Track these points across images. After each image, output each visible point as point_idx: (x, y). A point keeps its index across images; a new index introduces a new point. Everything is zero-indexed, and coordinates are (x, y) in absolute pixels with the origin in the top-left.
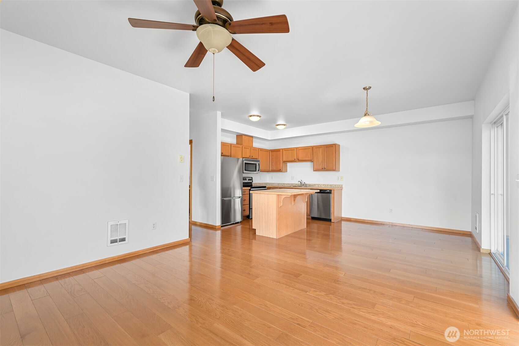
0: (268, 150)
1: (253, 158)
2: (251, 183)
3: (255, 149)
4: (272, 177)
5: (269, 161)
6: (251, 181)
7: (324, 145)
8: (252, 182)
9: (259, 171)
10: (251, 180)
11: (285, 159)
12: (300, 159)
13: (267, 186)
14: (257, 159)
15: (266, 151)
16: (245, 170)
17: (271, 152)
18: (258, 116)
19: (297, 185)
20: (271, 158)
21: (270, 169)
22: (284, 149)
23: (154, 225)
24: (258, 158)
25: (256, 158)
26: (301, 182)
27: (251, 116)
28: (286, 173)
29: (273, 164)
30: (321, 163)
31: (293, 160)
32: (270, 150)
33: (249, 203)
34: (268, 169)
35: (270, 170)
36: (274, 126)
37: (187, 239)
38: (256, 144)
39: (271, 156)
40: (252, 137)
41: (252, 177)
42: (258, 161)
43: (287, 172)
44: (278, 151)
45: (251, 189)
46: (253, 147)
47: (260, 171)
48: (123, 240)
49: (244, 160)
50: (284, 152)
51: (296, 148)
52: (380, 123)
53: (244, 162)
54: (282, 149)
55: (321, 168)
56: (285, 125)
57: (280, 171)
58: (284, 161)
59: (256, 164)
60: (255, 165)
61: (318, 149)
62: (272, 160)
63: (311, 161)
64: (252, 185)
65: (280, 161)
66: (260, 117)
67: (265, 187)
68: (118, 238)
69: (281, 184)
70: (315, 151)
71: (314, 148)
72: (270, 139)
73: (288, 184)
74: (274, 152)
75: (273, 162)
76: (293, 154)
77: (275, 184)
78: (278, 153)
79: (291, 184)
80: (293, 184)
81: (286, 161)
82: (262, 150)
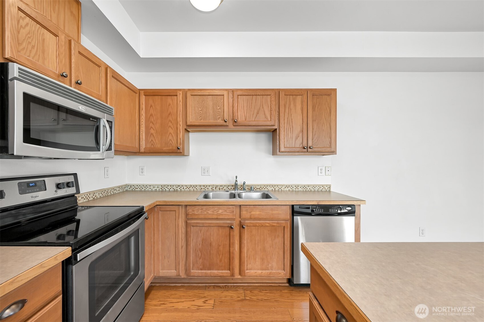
2: (73, 196)
4: (142, 169)
5: (137, 122)
6: (71, 191)
7: (307, 90)
8: (78, 191)
9: (109, 149)
10: (68, 185)
11: (191, 120)
12: (240, 120)
15: (132, 88)
17: (143, 98)
20: (143, 112)
21: (143, 147)
22: (189, 90)
24: (104, 98)
26: (235, 181)
28: (185, 158)
29: (153, 131)
30: (301, 135)
31: (218, 124)
32: (140, 90)
34: (137, 146)
35: (142, 151)
39: (143, 106)
41: (75, 175)
42: (111, 113)
43: (189, 155)
44: (167, 94)
50: (190, 99)
51: (229, 91)
54: (185, 92)
55: (298, 145)
57: (177, 152)
58: (188, 123)
61: (291, 96)
62: (147, 120)
63: (265, 131)
65: (177, 123)
69: (169, 187)
70: (282, 103)
71: (282, 95)
72: (141, 56)
73: (191, 186)
74: (156, 97)
75: (151, 125)
76: (218, 108)
77: (151, 187)
78: (169, 100)
79: (200, 186)
80: (208, 187)
81: (197, 124)
82: (116, 76)
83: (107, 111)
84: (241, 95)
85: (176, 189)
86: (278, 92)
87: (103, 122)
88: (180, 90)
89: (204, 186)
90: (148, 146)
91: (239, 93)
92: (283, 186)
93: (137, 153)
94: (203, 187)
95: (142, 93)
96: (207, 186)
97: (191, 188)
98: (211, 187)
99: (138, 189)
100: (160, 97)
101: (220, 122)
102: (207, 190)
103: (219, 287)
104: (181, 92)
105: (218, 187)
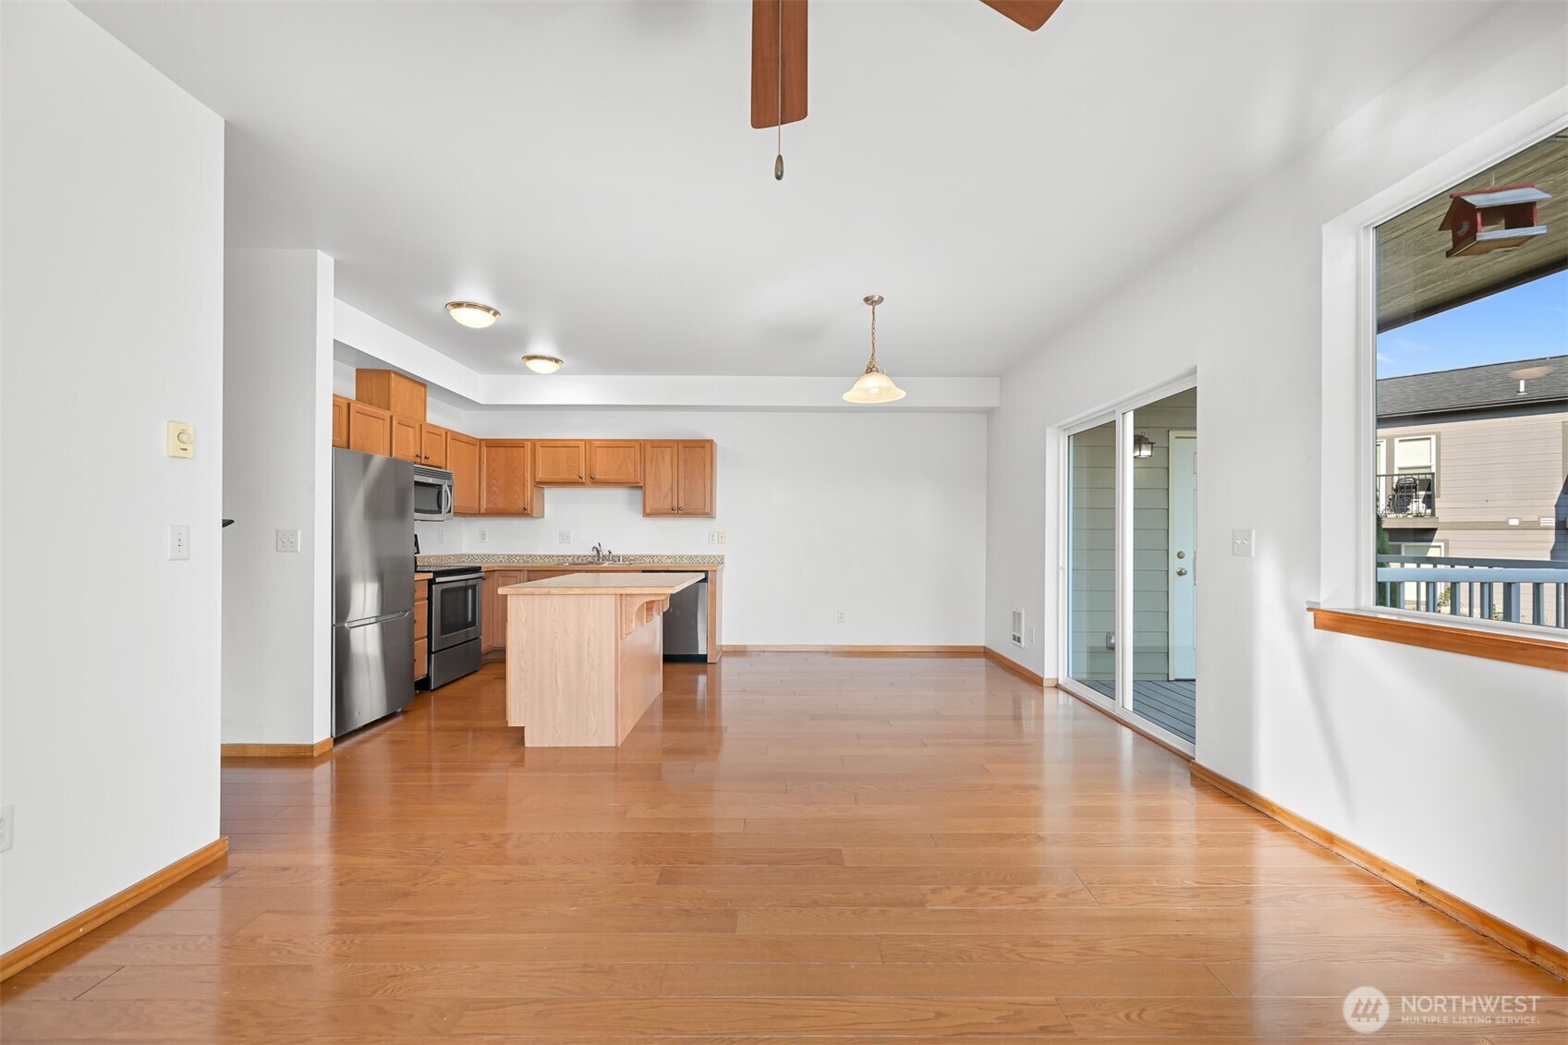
0: (476, 439)
1: (429, 462)
3: (435, 431)
4: (484, 534)
5: (477, 479)
7: (678, 441)
9: (449, 511)
11: (540, 476)
12: (599, 476)
13: (485, 567)
14: (442, 467)
15: (470, 441)
17: (484, 450)
18: (488, 310)
19: (580, 561)
20: (484, 467)
21: (484, 506)
22: (539, 440)
24: (443, 465)
25: (437, 464)
26: (598, 549)
27: (459, 305)
28: (540, 521)
29: (495, 489)
30: (670, 494)
32: (480, 440)
33: (426, 634)
34: (477, 505)
35: (483, 511)
36: (517, 358)
38: (438, 416)
39: (484, 460)
40: (423, 384)
43: (543, 517)
44: (514, 445)
45: (438, 580)
46: (429, 422)
47: (453, 514)
50: (540, 451)
51: (585, 441)
52: (903, 394)
54: (533, 442)
55: (667, 506)
56: (557, 361)
57: (524, 513)
58: (538, 480)
59: (440, 486)
60: (435, 491)
61: (659, 448)
62: (488, 475)
63: (634, 486)
65: (524, 479)
66: (495, 313)
67: (477, 570)
69: (518, 558)
70: (648, 456)
71: (648, 446)
72: (482, 403)
73: (546, 556)
74: (500, 449)
75: (494, 481)
76: (573, 461)
77: (495, 557)
78: (515, 451)
79: (558, 556)
80: (568, 558)
81: (548, 480)
82: (457, 437)
83: (448, 476)
84: (600, 447)
85: (527, 559)
86: (642, 444)
87: (445, 487)
88: (528, 440)
89: (561, 557)
90: (491, 506)
92: (663, 556)
93: (477, 514)
95: (483, 443)
96: (566, 556)
97: (546, 559)
98: (571, 558)
99: (478, 561)
100: (504, 448)
101: (575, 477)
102: (566, 561)
104: (529, 443)
105: (581, 558)
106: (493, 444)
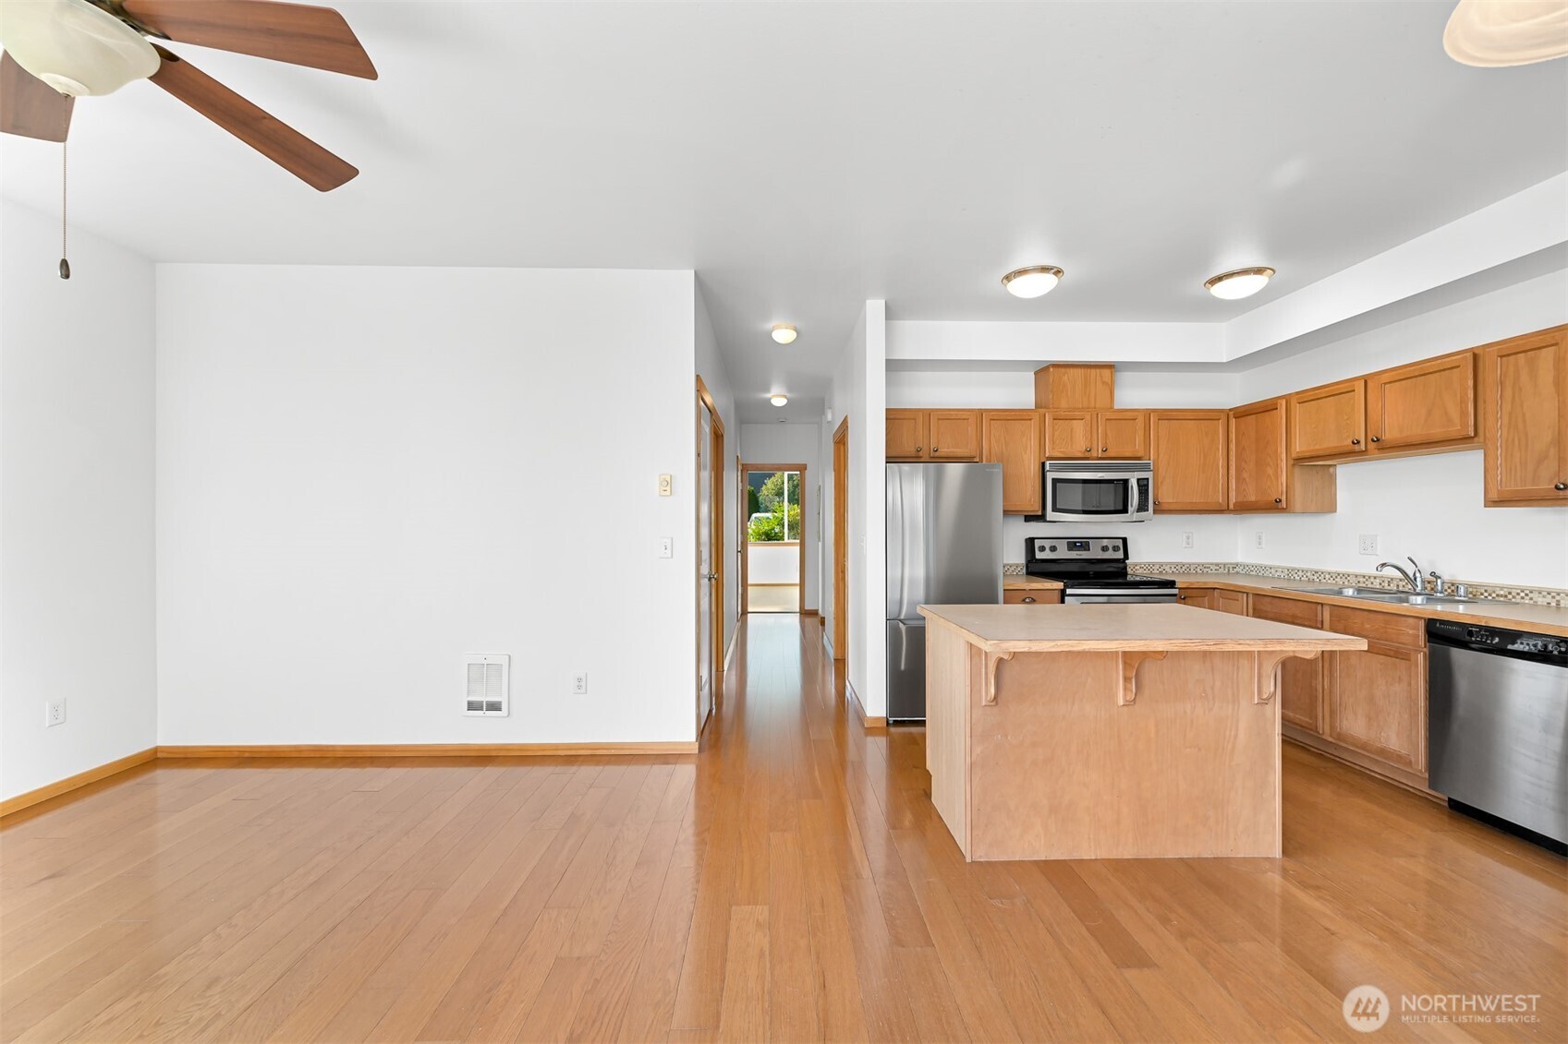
1: (1111, 453)
2: (1118, 561)
3: (1129, 415)
5: (1221, 463)
6: (1120, 555)
8: (1128, 558)
9: (1143, 507)
10: (1116, 549)
11: (1299, 447)
12: (1390, 434)
13: (1181, 581)
14: (1139, 459)
15: (1205, 416)
16: (1055, 509)
17: (1233, 422)
18: (1045, 269)
20: (1233, 446)
21: (1233, 500)
22: (1297, 393)
23: (580, 680)
24: (1139, 455)
25: (1128, 455)
26: (1410, 570)
28: (1329, 517)
29: (1245, 474)
30: (1553, 451)
31: (1346, 449)
32: (1230, 410)
34: (1222, 499)
35: (1231, 507)
37: (690, 743)
38: (1133, 395)
39: (1233, 436)
40: (1110, 366)
41: (1125, 540)
42: (1145, 468)
43: (1335, 511)
44: (1263, 409)
45: (1069, 591)
46: (1115, 407)
47: (1155, 512)
48: (495, 707)
49: (1047, 468)
50: (1297, 410)
51: (1366, 380)
53: (1050, 476)
54: (1287, 398)
55: (1545, 480)
57: (1275, 506)
58: (1294, 455)
59: (1126, 482)
60: (1118, 487)
61: (1521, 356)
62: (1238, 455)
63: (1470, 442)
64: (1125, 574)
65: (1277, 457)
66: (1058, 272)
67: (1171, 584)
68: (485, 699)
69: (1300, 573)
70: (1495, 373)
72: (1225, 361)
73: (1339, 574)
74: (1250, 417)
75: (1243, 464)
76: (1346, 417)
77: (1273, 571)
78: (1267, 417)
79: (1356, 576)
80: (1372, 580)
81: (1307, 454)
82: (1167, 415)
83: (1141, 467)
84: (1390, 382)
85: (1312, 577)
87: (1133, 483)
88: (1281, 397)
89: (1364, 577)
90: (1240, 499)
91: (1386, 378)
93: (1224, 510)
94: (1361, 579)
95: (1231, 415)
96: (1370, 577)
97: (1338, 580)
98: (1378, 581)
99: (1254, 573)
100: (1254, 416)
101: (1348, 444)
102: (1369, 586)
103: (1309, 750)
104: (1283, 402)
105: (1395, 582)
106: (1242, 413)
